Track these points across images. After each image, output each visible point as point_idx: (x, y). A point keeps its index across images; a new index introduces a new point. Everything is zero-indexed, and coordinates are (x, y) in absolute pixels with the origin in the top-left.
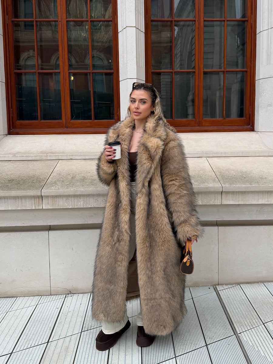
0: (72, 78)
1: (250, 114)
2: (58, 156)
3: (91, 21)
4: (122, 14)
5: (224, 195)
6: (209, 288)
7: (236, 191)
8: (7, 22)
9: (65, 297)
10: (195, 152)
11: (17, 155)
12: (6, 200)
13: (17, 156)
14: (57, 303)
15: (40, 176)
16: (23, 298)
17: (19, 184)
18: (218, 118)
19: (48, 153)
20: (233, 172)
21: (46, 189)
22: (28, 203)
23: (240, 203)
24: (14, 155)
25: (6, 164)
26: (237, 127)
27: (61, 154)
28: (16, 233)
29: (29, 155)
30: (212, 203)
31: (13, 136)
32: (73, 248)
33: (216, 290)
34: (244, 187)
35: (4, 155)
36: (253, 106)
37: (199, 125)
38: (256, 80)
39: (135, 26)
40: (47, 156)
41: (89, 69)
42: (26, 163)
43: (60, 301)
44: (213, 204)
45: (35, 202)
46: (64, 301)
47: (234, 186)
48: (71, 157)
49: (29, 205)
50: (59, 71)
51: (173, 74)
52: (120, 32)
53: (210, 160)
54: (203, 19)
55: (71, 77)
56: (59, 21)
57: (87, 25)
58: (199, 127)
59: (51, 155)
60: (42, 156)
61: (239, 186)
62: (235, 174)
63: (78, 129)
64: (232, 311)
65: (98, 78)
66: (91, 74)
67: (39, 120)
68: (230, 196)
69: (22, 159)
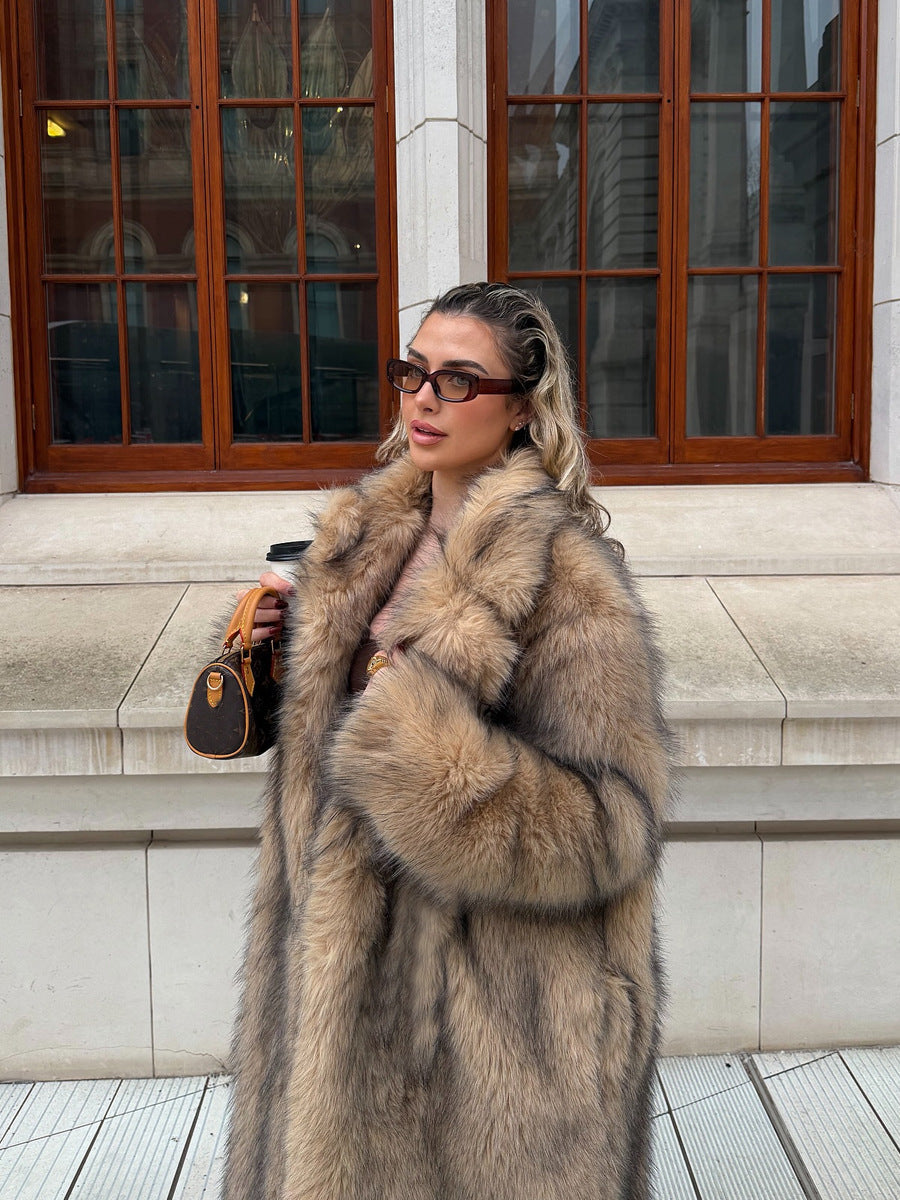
0: (245, 298)
1: (853, 420)
2: (186, 569)
3: (301, 105)
4: (411, 77)
5: (790, 731)
6: (728, 1066)
7: (838, 719)
8: (18, 112)
9: (206, 1088)
10: (667, 559)
11: (43, 568)
13: (45, 571)
14: (175, 1112)
15: (118, 646)
16: (56, 1088)
17: (41, 679)
18: (735, 436)
19: (150, 560)
20: (814, 637)
21: (136, 703)
22: (69, 753)
23: (850, 761)
24: (36, 565)
26: (807, 467)
27: (197, 564)
28: (30, 853)
29: (87, 566)
30: (743, 759)
31: (34, 498)
32: (232, 912)
33: (751, 1071)
34: (868, 702)
36: (862, 393)
37: (672, 459)
38: (875, 303)
39: (455, 117)
40: (147, 570)
41: (294, 269)
42: (74, 594)
43: (186, 1107)
44: (750, 764)
45: (95, 750)
46: (199, 1108)
47: (832, 701)
48: (230, 575)
49: (74, 761)
50: (192, 276)
51: (583, 282)
52: (402, 139)
53: (720, 585)
54: (687, 95)
55: (239, 296)
56: (194, 107)
57: (289, 125)
58: (670, 466)
59: (162, 568)
60: (129, 570)
61: (848, 698)
62: (822, 646)
63: (254, 472)
64: (826, 1178)
65: (323, 296)
66: (300, 285)
67: (125, 441)
68: (814, 737)
69: (63, 580)
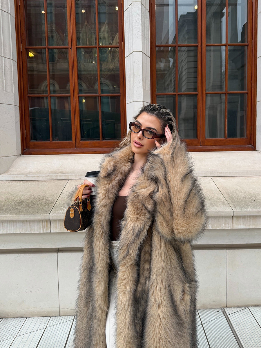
0: (84, 101)
1: (251, 134)
2: (68, 176)
3: (99, 48)
4: (129, 39)
5: (234, 220)
6: (218, 311)
8: (21, 50)
9: (74, 319)
10: (200, 172)
11: (28, 175)
12: (15, 224)
13: (29, 177)
14: (66, 325)
15: (49, 197)
16: (33, 319)
17: (28, 206)
18: (219, 138)
19: (58, 173)
20: (241, 193)
21: (54, 213)
22: (36, 227)
23: (251, 227)
24: (26, 175)
25: (18, 184)
26: (238, 147)
27: (71, 174)
28: (25, 254)
29: (40, 175)
30: (222, 227)
31: (26, 156)
33: (224, 313)
34: (256, 211)
35: (17, 176)
36: (254, 126)
37: (201, 144)
38: (257, 101)
39: (141, 51)
40: (57, 176)
41: (97, 93)
42: (37, 183)
43: (69, 324)
44: (224, 228)
45: (43, 226)
46: (72, 324)
47: (246, 211)
48: (80, 177)
49: (37, 229)
50: (69, 95)
51: (177, 96)
52: (127, 57)
53: (215, 179)
54: (205, 44)
55: (82, 100)
56: (69, 48)
57: (96, 53)
58: (201, 146)
59: (61, 175)
60: (52, 176)
61: (251, 210)
62: (243, 196)
63: (87, 149)
65: (105, 100)
66: (99, 98)
67: (51, 140)
68: (241, 221)
69: (34, 179)
